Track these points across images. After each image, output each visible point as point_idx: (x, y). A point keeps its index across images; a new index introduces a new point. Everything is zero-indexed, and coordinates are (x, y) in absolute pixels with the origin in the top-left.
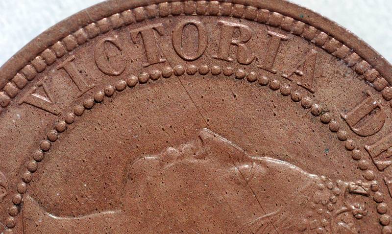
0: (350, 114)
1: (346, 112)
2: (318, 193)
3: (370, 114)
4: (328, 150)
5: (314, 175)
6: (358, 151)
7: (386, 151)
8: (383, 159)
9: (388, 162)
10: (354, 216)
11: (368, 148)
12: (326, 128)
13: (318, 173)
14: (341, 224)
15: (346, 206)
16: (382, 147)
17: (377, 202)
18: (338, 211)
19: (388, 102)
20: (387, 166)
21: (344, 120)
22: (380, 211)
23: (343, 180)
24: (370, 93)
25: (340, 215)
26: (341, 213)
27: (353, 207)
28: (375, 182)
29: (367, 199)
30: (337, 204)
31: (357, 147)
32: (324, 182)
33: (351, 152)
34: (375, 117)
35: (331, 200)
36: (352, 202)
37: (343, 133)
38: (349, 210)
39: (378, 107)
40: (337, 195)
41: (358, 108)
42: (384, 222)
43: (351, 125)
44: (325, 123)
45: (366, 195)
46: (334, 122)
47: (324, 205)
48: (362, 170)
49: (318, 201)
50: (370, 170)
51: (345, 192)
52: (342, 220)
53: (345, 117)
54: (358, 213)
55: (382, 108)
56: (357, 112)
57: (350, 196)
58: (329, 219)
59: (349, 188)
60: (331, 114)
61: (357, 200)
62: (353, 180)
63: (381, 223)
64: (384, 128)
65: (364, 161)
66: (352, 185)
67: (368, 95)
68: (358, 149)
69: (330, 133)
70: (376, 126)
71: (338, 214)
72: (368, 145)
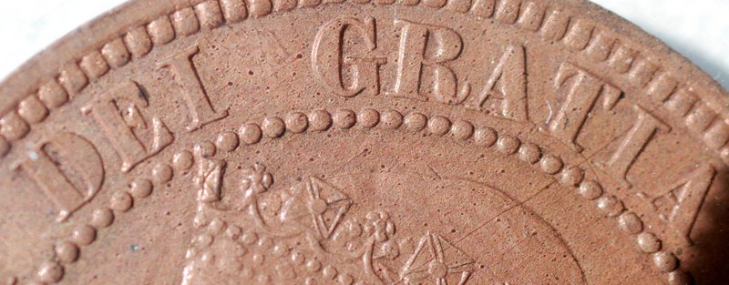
0: (58, 205)
1: (55, 213)
2: (222, 263)
3: (57, 164)
4: (133, 247)
5: (186, 272)
6: (134, 185)
7: (132, 129)
8: (150, 135)
9: (156, 124)
10: (266, 189)
11: (125, 168)
12: (87, 252)
13: (181, 266)
14: (282, 216)
15: (247, 206)
16: (125, 139)
17: (238, 145)
18: (258, 223)
19: (33, 127)
20: (164, 125)
21: (70, 215)
22: (255, 138)
23: (194, 215)
24: (13, 166)
25: (266, 218)
26: (261, 218)
27: (249, 193)
28: (197, 149)
29: (231, 165)
30: (243, 226)
31: (127, 189)
32: (198, 253)
33: (137, 201)
34: (62, 154)
35: (236, 238)
36: (239, 195)
37: (97, 216)
38: (255, 200)
39: (43, 147)
40: (225, 225)
41: (45, 188)
42: (278, 130)
43: (80, 202)
44: (77, 254)
45: (224, 167)
46: (77, 235)
47: (246, 252)
48: (172, 175)
49: (238, 265)
50: (171, 161)
51: (217, 209)
52: (276, 214)
53: (64, 213)
54: (260, 181)
55: (44, 140)
56: (53, 190)
57: (226, 199)
58: (273, 241)
59: (209, 202)
60: (59, 243)
61: (235, 184)
62: (195, 195)
63: (279, 136)
64: (86, 135)
65: (155, 172)
66: (204, 194)
67: (19, 168)
68: (130, 186)
69: (98, 242)
70: (83, 151)
71: (264, 222)
72: (121, 165)
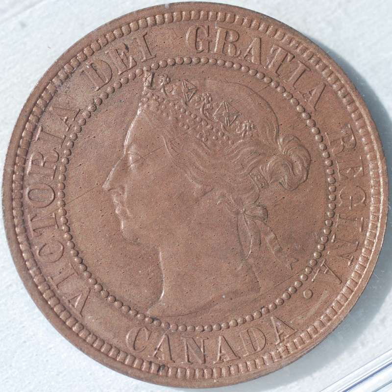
0: (96, 85)
1: (94, 88)
2: (151, 108)
3: (96, 70)
4: (121, 101)
5: (138, 111)
6: (122, 80)
7: (122, 60)
8: (128, 63)
9: (131, 58)
10: (168, 83)
11: (120, 72)
12: (105, 102)
14: (173, 93)
15: (161, 89)
16: (120, 63)
17: (159, 67)
18: (164, 94)
19: (88, 57)
20: (133, 59)
21: (99, 89)
22: (165, 66)
23: (142, 90)
24: (81, 71)
25: (168, 93)
26: (165, 93)
27: (162, 84)
28: (145, 68)
29: (156, 74)
30: (159, 95)
31: (119, 80)
32: (143, 104)
33: (123, 85)
34: (98, 67)
35: (156, 100)
36: (158, 85)
37: (109, 90)
38: (164, 86)
39: (91, 64)
40: (153, 95)
41: (92, 79)
42: (173, 63)
43: (104, 84)
44: (101, 102)
45: (153, 75)
46: (101, 96)
47: (160, 105)
48: (135, 77)
49: (157, 109)
50: (135, 72)
51: (151, 89)
52: (171, 92)
53: (97, 88)
54: (166, 80)
55: (92, 62)
56: (94, 80)
57: (154, 86)
58: (169, 101)
59: (148, 87)
60: (95, 98)
61: (157, 81)
62: (143, 84)
63: (173, 65)
64: (106, 61)
65: (129, 75)
66: (146, 84)
67: (83, 71)
68: (120, 80)
69: (108, 99)
70: (104, 66)
71: (166, 94)
72: (118, 72)
